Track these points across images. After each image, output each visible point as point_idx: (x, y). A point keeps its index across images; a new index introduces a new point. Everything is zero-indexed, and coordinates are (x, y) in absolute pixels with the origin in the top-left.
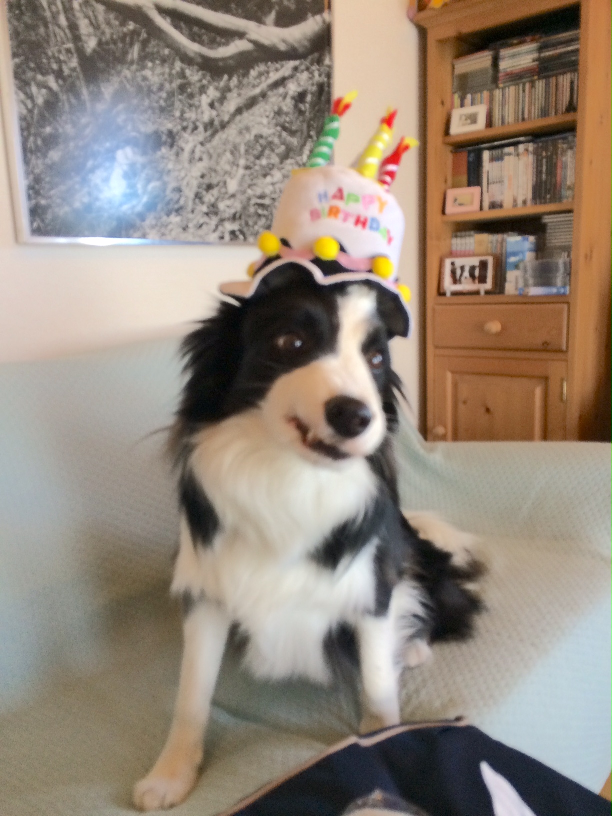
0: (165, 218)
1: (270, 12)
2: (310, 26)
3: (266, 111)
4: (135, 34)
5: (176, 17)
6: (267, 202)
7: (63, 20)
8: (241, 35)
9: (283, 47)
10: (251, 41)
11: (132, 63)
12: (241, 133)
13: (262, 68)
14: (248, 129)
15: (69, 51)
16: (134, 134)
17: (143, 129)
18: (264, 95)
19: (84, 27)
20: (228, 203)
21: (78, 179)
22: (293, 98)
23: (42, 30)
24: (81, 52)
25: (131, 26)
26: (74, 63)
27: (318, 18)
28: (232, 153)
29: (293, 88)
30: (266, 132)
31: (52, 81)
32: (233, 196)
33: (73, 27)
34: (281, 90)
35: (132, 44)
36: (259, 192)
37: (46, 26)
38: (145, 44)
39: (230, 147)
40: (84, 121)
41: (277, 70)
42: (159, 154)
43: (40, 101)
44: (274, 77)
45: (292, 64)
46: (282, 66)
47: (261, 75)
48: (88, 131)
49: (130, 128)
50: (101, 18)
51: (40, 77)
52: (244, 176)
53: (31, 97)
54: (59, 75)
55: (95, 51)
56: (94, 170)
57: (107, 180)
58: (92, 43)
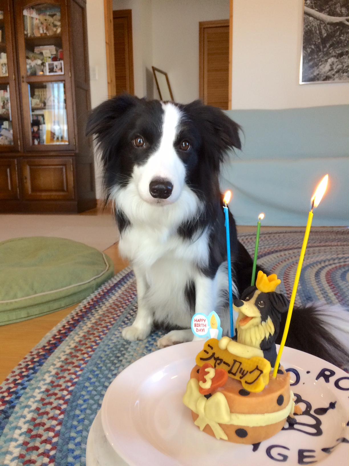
0: (342, 74)
4: (339, 28)
7: (318, 32)
11: (336, 36)
15: (318, 38)
16: (335, 54)
17: (338, 52)
19: (323, 31)
21: (316, 68)
23: (312, 36)
24: (322, 38)
26: (320, 41)
31: (313, 47)
33: (321, 33)
35: (337, 32)
38: (341, 30)
40: (320, 54)
42: (342, 58)
43: (309, 52)
48: (321, 56)
49: (334, 52)
50: (328, 28)
51: (310, 46)
54: (315, 45)
56: (321, 65)
57: (324, 67)
58: (325, 35)
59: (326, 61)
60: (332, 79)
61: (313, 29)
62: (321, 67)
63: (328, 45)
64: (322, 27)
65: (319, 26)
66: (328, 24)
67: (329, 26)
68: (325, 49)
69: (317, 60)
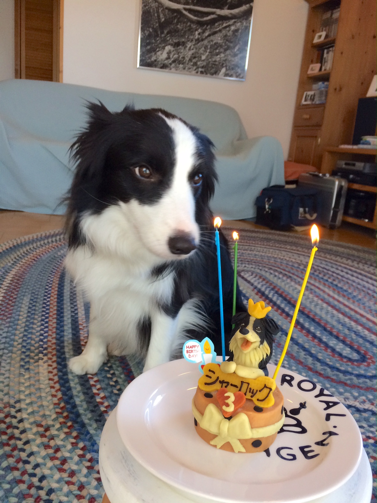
0: (178, 65)
1: (226, 5)
2: (244, 8)
3: (220, 35)
4: (176, 16)
5: (190, 11)
6: (217, 63)
7: (156, 15)
8: (213, 13)
9: (230, 16)
10: (216, 15)
11: (174, 24)
12: (209, 42)
13: (221, 22)
14: (212, 41)
15: (156, 22)
16: (171, 42)
17: (175, 41)
18: (220, 31)
19: (161, 16)
20: (201, 62)
21: (154, 53)
22: (232, 31)
23: (150, 18)
24: (159, 22)
25: (175, 14)
26: (157, 25)
27: (248, 5)
28: (205, 48)
29: (233, 28)
30: (219, 42)
31: (151, 30)
32: (204, 60)
33: (159, 16)
34: (228, 29)
35: (175, 19)
36: (214, 60)
37: (151, 17)
38: (179, 18)
39: (204, 46)
40: (158, 39)
41: (227, 23)
42: (179, 48)
44: (225, 25)
45: (233, 21)
46: (229, 22)
47: (219, 25)
48: (158, 42)
49: (171, 40)
50: (166, 13)
51: (148, 29)
52: (208, 55)
53: (145, 34)
54: (153, 28)
55: (163, 22)
56: (158, 51)
57: (162, 54)
58: (163, 20)
59: (164, 48)
60: (169, 68)
61: (152, 11)
62: (159, 53)
63: (166, 32)
64: (160, 11)
65: (158, 8)
66: (167, 8)
67: (167, 11)
68: (163, 35)
69: (155, 45)
